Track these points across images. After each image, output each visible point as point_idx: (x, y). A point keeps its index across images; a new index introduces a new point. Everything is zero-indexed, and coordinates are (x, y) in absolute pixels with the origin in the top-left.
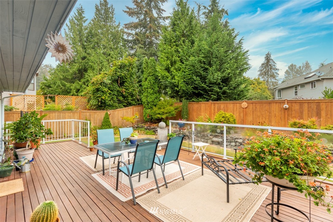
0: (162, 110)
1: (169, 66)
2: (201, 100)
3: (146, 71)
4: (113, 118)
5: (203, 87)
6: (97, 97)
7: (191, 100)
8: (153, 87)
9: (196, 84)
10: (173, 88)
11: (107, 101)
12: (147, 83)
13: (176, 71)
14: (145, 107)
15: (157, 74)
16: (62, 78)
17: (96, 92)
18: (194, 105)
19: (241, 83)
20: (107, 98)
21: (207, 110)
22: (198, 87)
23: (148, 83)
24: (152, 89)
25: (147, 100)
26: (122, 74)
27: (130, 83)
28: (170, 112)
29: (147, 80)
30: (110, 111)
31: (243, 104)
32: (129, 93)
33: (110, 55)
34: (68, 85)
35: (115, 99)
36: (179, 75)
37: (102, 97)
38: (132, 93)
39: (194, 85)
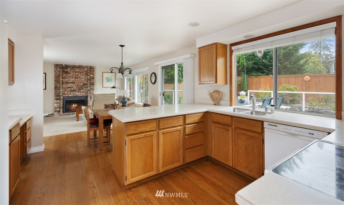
2: (260, 74)
5: (263, 62)
7: (250, 75)
9: (256, 60)
18: (253, 79)
19: (302, 58)
21: (267, 84)
22: (258, 63)
31: (305, 77)
39: (255, 61)
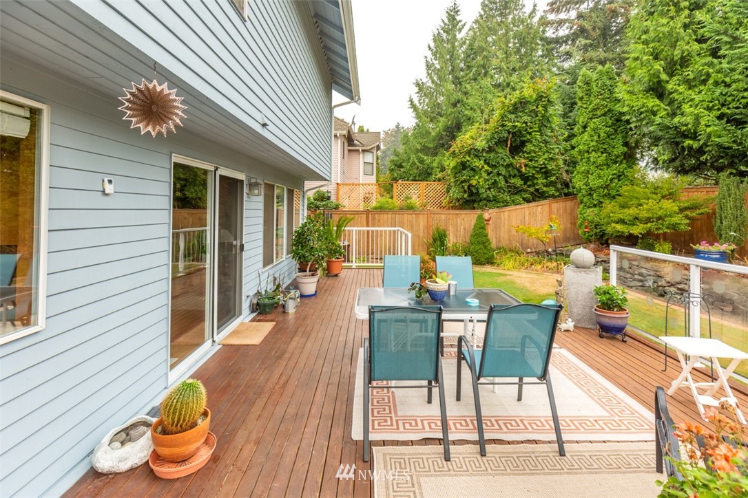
0: (633, 211)
1: (659, 77)
3: (585, 106)
4: (496, 228)
6: (462, 182)
8: (606, 147)
10: (677, 144)
11: (482, 191)
12: (586, 136)
13: (690, 88)
14: (582, 203)
15: (618, 108)
16: (419, 148)
17: (459, 172)
20: (481, 184)
23: (592, 136)
24: (602, 153)
25: (587, 184)
26: (517, 124)
27: (541, 144)
28: (659, 218)
29: (588, 129)
30: (491, 211)
32: (537, 167)
33: (508, 85)
34: (427, 159)
35: (502, 183)
36: (697, 98)
37: (471, 182)
38: (546, 168)
